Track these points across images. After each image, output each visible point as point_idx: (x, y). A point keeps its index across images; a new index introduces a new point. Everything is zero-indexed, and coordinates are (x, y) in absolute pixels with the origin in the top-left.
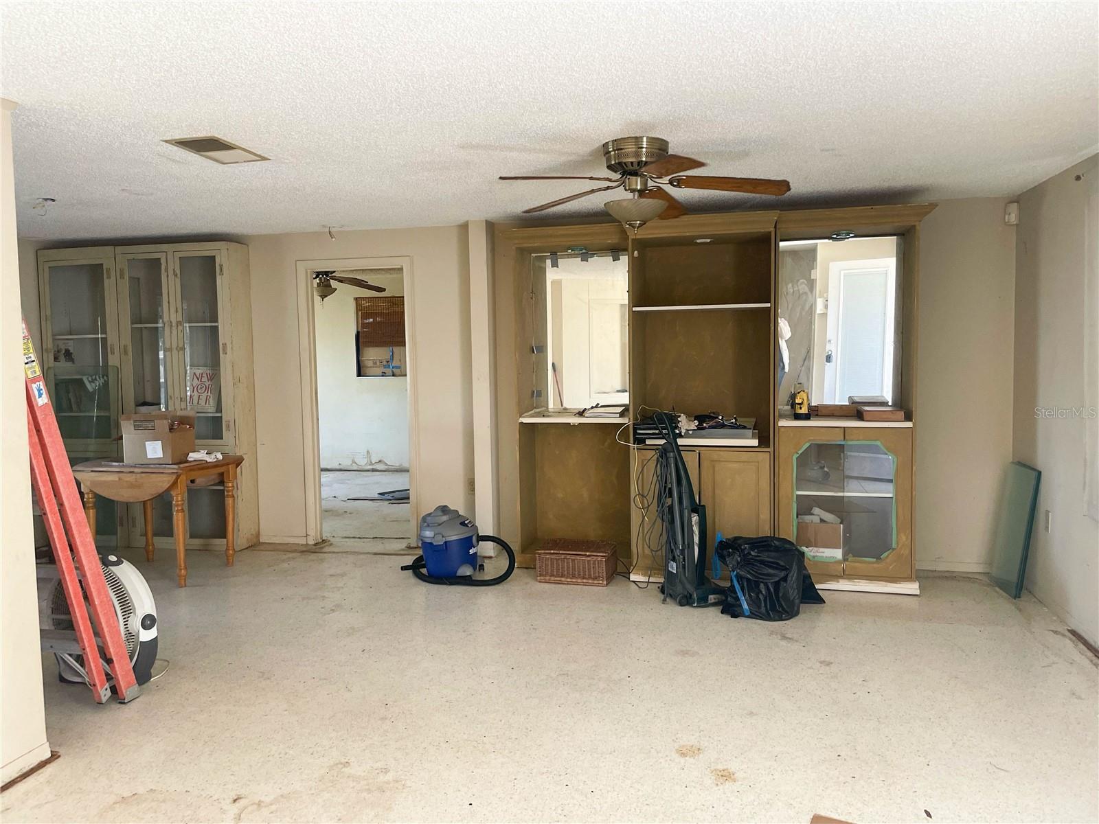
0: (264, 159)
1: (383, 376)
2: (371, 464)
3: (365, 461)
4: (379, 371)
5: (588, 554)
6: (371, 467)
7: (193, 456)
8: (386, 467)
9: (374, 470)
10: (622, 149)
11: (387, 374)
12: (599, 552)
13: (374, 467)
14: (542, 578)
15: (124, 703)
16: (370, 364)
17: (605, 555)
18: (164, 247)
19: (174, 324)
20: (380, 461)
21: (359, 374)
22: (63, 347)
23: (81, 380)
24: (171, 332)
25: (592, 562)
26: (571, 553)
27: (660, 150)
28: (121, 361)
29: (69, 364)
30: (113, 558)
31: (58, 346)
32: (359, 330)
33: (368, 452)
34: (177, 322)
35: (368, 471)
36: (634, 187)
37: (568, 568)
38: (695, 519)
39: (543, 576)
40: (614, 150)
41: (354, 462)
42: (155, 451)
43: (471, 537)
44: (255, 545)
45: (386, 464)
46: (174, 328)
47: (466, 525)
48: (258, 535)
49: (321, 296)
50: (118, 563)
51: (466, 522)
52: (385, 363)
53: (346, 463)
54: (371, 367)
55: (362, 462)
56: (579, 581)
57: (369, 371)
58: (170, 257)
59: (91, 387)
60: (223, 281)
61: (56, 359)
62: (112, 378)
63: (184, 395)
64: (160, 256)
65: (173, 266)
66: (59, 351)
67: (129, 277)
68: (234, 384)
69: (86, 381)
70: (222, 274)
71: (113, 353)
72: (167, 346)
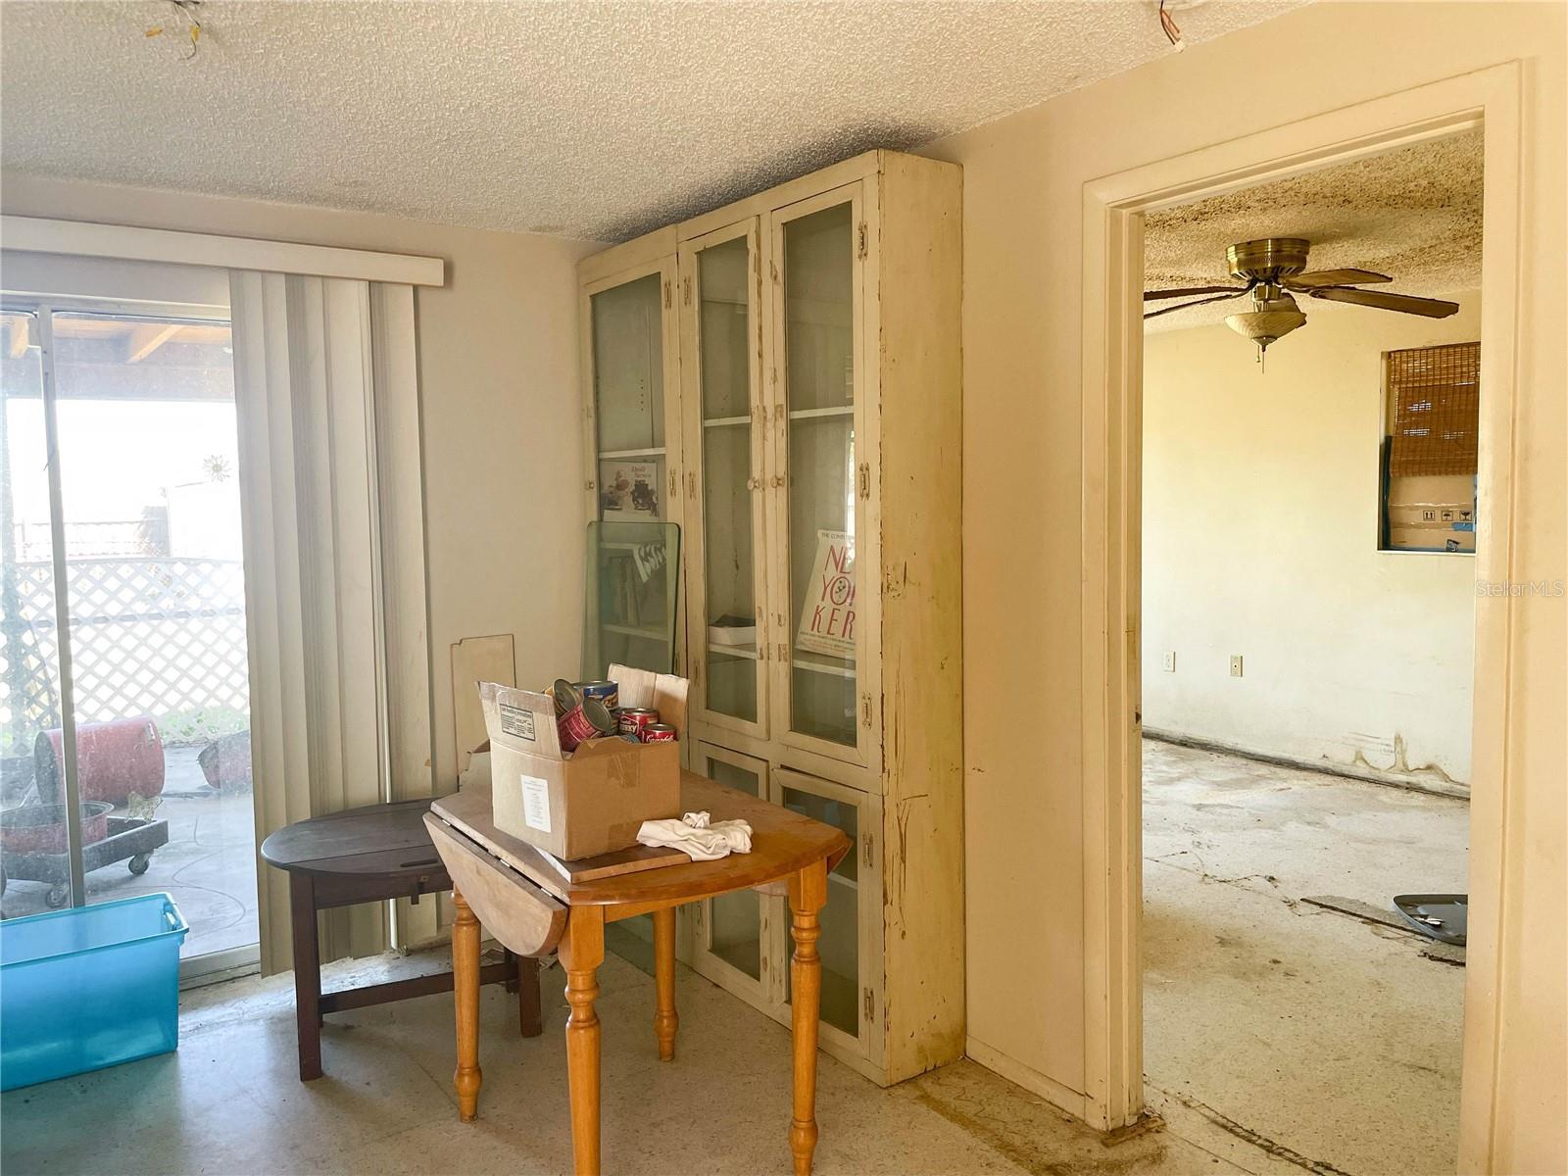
1: (1449, 550)
2: (1406, 770)
3: (1390, 760)
4: (1442, 536)
6: (1402, 778)
7: (654, 833)
8: (1448, 785)
9: (1410, 788)
11: (1459, 547)
13: (1413, 779)
16: (1417, 518)
18: (754, 203)
19: (769, 413)
20: (1429, 768)
21: (1386, 542)
22: (631, 479)
23: (632, 551)
24: (764, 438)
28: (682, 508)
31: (619, 475)
32: (1391, 433)
33: (1398, 739)
34: (776, 407)
35: (1396, 786)
41: (1360, 757)
44: (947, 1066)
45: (1446, 778)
46: (769, 425)
48: (962, 1033)
52: (1457, 517)
53: (1342, 758)
54: (1418, 526)
55: (1382, 761)
57: (1409, 536)
58: (764, 223)
59: (644, 571)
60: (865, 276)
61: (607, 502)
62: (670, 553)
63: (784, 609)
64: (747, 229)
65: (772, 251)
66: (620, 486)
67: (703, 302)
68: (885, 589)
69: (637, 557)
70: (864, 255)
71: (673, 493)
72: (756, 473)
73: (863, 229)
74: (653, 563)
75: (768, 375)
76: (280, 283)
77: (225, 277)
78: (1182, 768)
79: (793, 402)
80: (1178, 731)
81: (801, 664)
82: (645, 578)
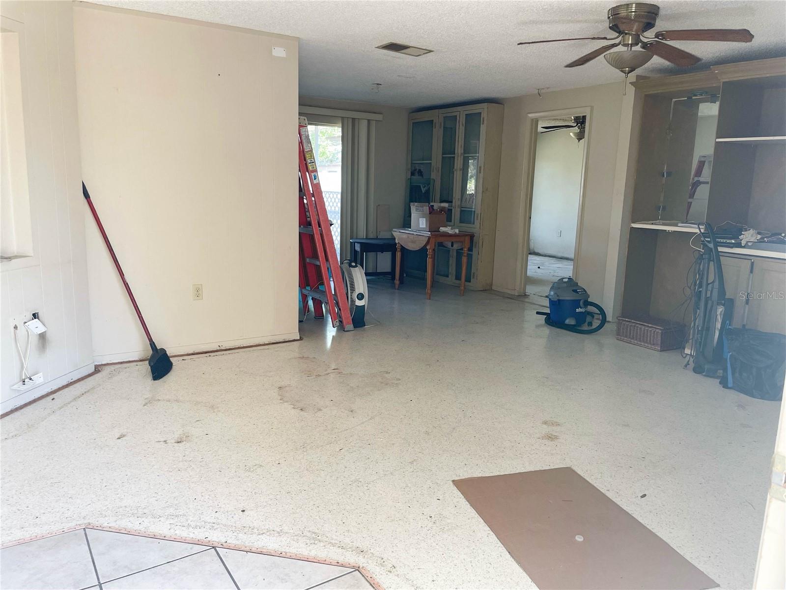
0: (430, 51)
5: (650, 325)
7: (442, 229)
10: (618, 14)
12: (657, 326)
14: (619, 337)
15: (344, 331)
17: (661, 328)
18: (459, 108)
19: (460, 154)
22: (418, 168)
23: (420, 186)
25: (652, 332)
26: (638, 322)
27: (648, 12)
28: (435, 176)
29: (420, 177)
30: (353, 264)
31: (415, 167)
36: (627, 42)
37: (637, 333)
38: (720, 310)
39: (620, 335)
40: (612, 16)
42: (423, 224)
43: (580, 300)
44: (488, 290)
46: (459, 157)
47: (577, 292)
48: (492, 285)
49: (578, 139)
50: (356, 266)
51: (578, 290)
56: (643, 344)
58: (461, 113)
59: (423, 190)
60: (483, 128)
61: (413, 174)
62: (431, 186)
63: (460, 197)
64: (457, 114)
65: (462, 119)
66: (415, 170)
67: (444, 128)
68: (483, 192)
69: (422, 187)
70: (483, 124)
71: (433, 171)
72: (455, 167)
73: (483, 118)
74: (426, 188)
75: (460, 146)
76: (351, 120)
77: (341, 118)
78: (558, 262)
79: (465, 153)
80: (560, 255)
81: (463, 209)
82: (423, 192)
